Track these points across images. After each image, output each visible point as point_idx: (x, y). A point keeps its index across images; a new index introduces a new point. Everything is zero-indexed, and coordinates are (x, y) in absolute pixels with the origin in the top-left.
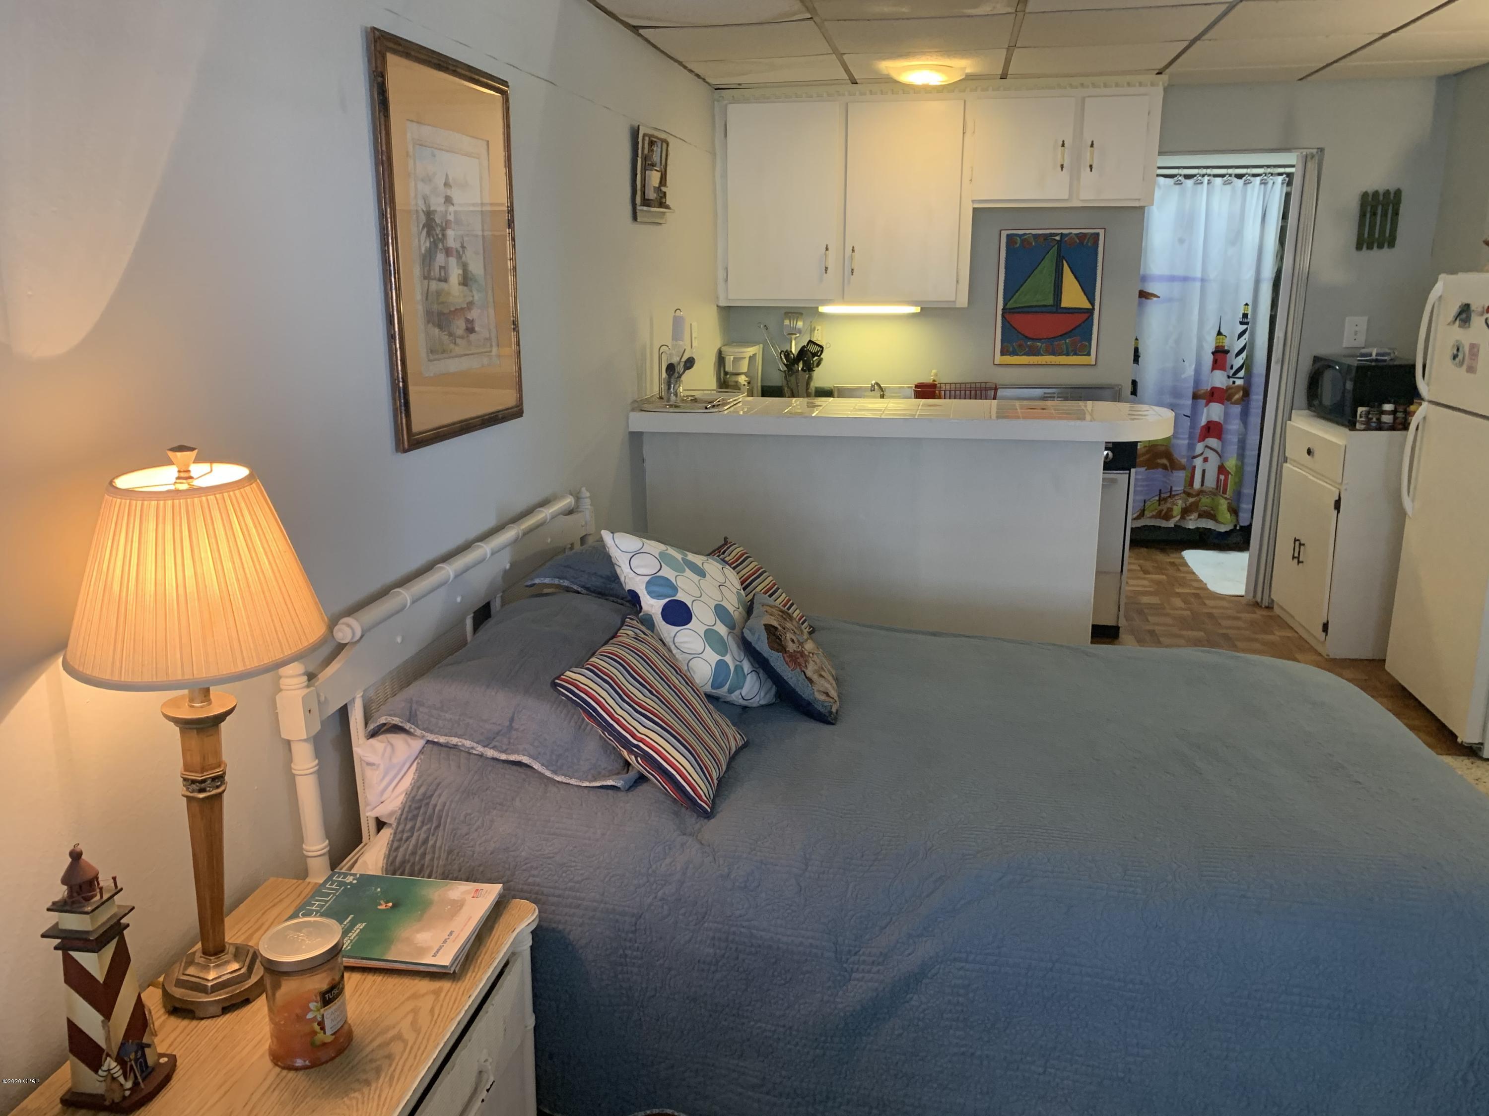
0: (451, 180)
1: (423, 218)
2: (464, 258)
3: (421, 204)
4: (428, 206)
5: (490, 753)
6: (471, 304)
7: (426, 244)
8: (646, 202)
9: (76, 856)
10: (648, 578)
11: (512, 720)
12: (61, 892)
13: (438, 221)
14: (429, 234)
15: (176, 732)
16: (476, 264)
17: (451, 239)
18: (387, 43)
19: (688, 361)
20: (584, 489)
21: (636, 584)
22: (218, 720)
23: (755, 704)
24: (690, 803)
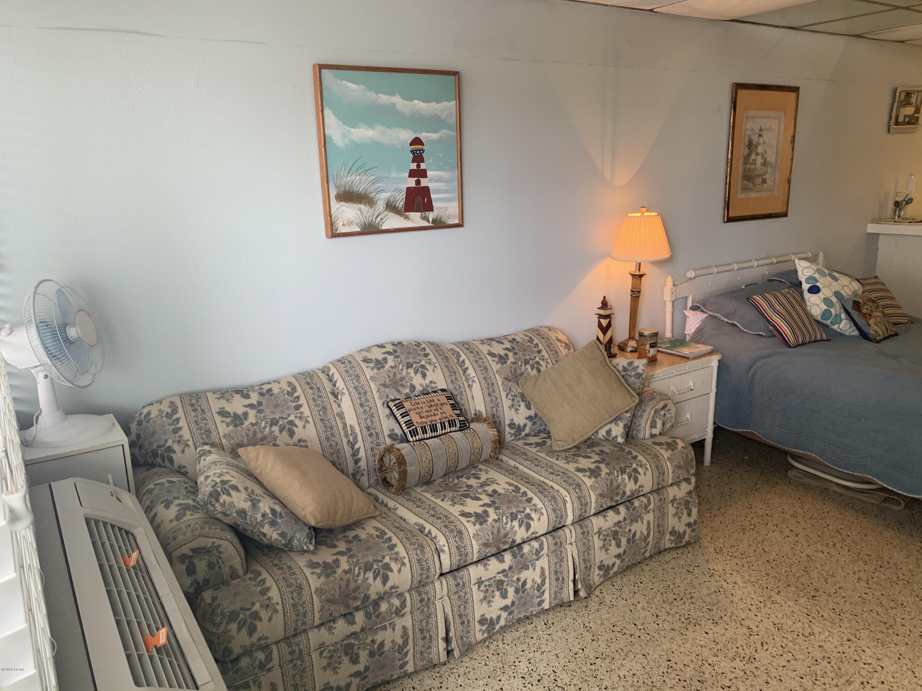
0: (763, 128)
1: (747, 143)
2: (765, 156)
3: (747, 138)
4: (750, 139)
5: (726, 320)
6: (766, 173)
7: (746, 152)
8: (897, 123)
9: (604, 297)
10: (807, 277)
11: (735, 311)
12: (600, 305)
13: (754, 143)
14: (749, 148)
15: (630, 277)
16: (771, 158)
17: (760, 149)
18: (739, 87)
19: (909, 200)
20: (821, 252)
21: (802, 278)
22: (641, 276)
23: (848, 334)
24: (786, 343)
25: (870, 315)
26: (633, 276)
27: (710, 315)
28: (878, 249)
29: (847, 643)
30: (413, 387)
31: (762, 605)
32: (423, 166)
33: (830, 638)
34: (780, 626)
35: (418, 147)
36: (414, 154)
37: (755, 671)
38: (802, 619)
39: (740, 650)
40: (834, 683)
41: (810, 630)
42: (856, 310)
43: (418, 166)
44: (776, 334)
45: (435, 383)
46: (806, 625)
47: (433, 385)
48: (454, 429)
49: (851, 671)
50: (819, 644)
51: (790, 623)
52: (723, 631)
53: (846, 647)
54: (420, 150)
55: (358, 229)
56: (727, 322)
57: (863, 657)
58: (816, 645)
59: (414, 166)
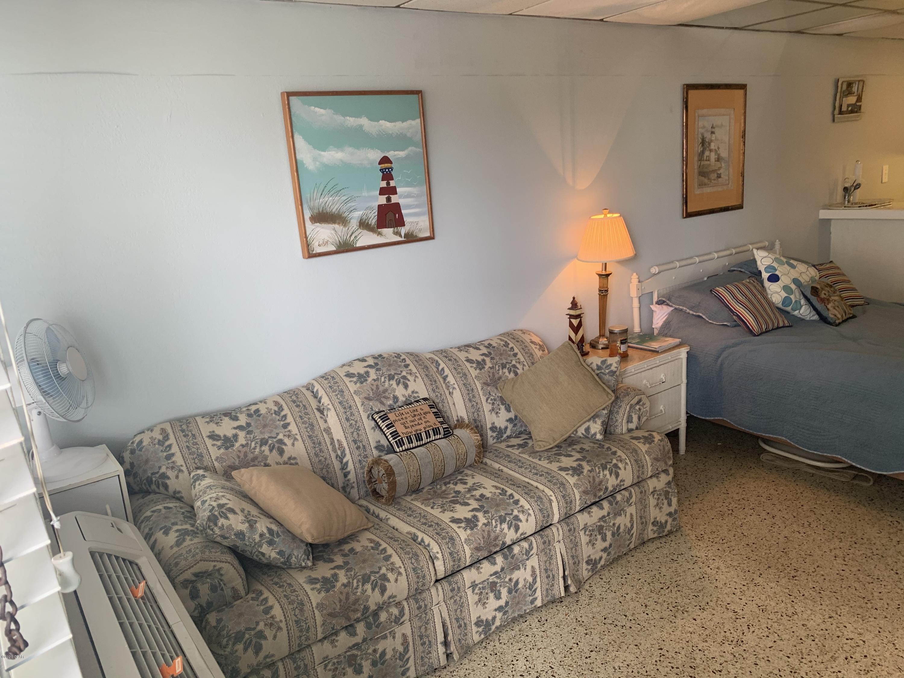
0: (714, 125)
1: (700, 141)
2: (718, 152)
3: (700, 136)
4: (703, 136)
5: (691, 312)
6: (720, 168)
7: (700, 149)
8: (841, 112)
9: (574, 298)
10: (766, 266)
11: (700, 303)
12: (570, 306)
13: (707, 141)
14: (703, 146)
15: (598, 277)
16: (724, 154)
17: (713, 146)
18: (689, 87)
19: (857, 185)
20: (777, 241)
21: (762, 268)
22: (608, 275)
23: (808, 319)
24: (751, 332)
25: (828, 300)
26: (600, 275)
27: (676, 309)
28: (831, 233)
29: (829, 620)
30: (396, 398)
31: (745, 588)
32: (392, 183)
33: (813, 616)
34: (764, 607)
35: (386, 165)
36: (383, 172)
37: (743, 653)
38: (784, 600)
39: (728, 634)
40: (819, 660)
41: (793, 611)
42: (815, 296)
43: (388, 184)
44: (741, 323)
45: (417, 392)
46: (789, 605)
47: (416, 395)
48: (438, 437)
49: (835, 648)
50: (802, 623)
51: (773, 603)
52: (710, 616)
53: (829, 624)
54: (388, 169)
55: (333, 248)
56: (693, 315)
57: (846, 633)
58: (800, 624)
59: (384, 184)
